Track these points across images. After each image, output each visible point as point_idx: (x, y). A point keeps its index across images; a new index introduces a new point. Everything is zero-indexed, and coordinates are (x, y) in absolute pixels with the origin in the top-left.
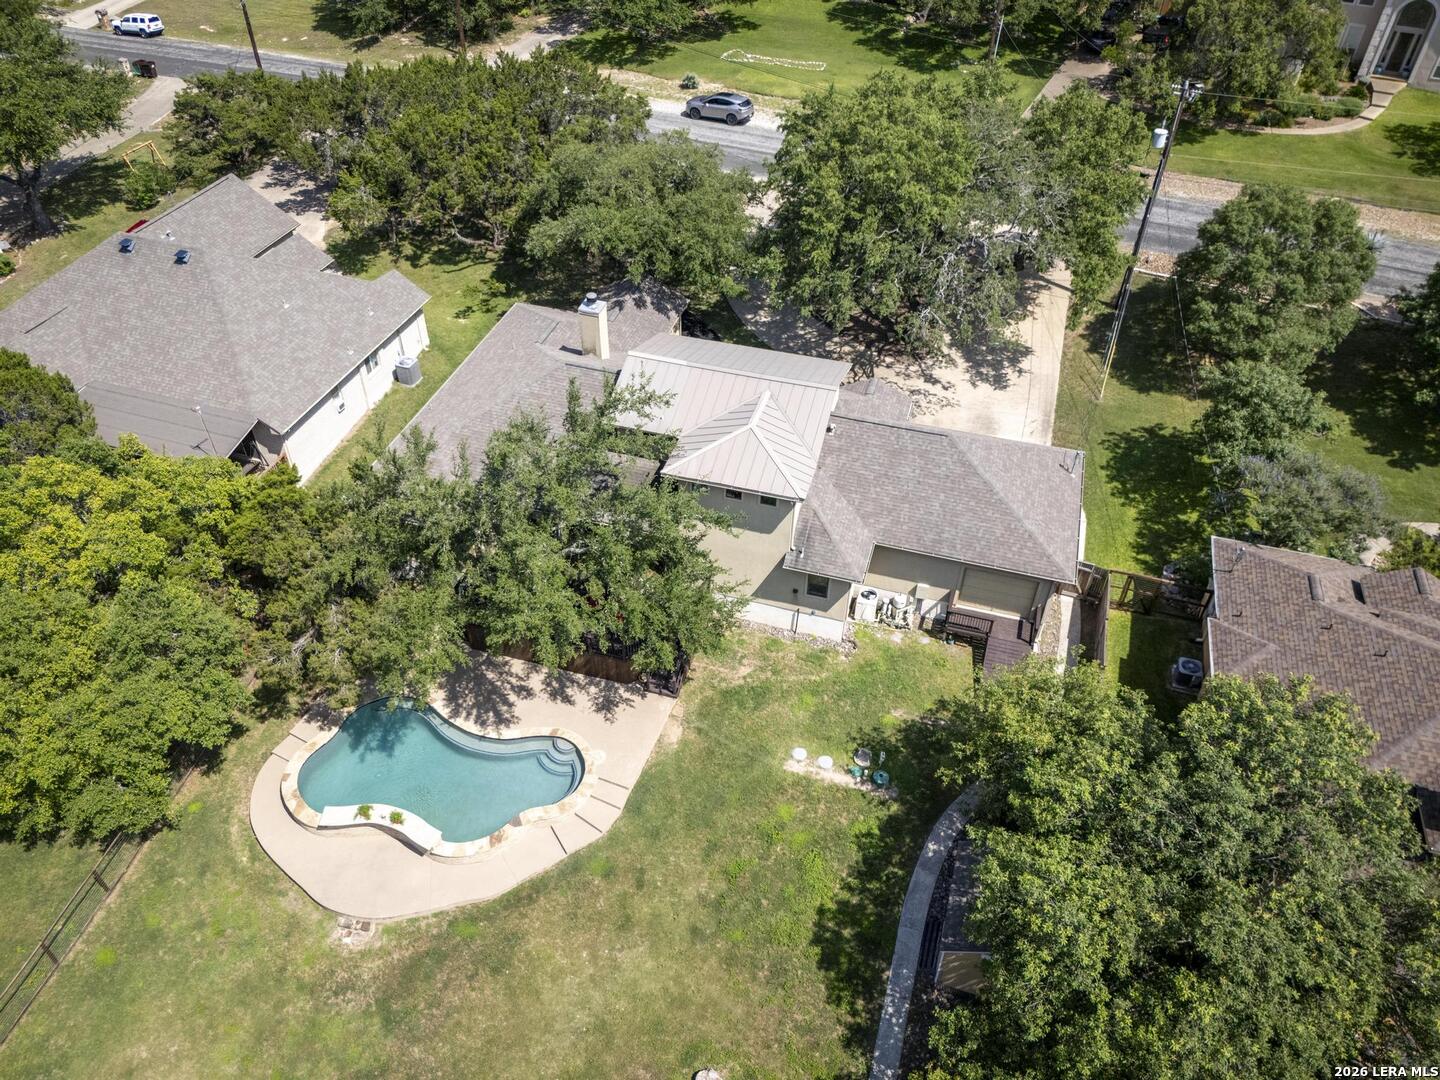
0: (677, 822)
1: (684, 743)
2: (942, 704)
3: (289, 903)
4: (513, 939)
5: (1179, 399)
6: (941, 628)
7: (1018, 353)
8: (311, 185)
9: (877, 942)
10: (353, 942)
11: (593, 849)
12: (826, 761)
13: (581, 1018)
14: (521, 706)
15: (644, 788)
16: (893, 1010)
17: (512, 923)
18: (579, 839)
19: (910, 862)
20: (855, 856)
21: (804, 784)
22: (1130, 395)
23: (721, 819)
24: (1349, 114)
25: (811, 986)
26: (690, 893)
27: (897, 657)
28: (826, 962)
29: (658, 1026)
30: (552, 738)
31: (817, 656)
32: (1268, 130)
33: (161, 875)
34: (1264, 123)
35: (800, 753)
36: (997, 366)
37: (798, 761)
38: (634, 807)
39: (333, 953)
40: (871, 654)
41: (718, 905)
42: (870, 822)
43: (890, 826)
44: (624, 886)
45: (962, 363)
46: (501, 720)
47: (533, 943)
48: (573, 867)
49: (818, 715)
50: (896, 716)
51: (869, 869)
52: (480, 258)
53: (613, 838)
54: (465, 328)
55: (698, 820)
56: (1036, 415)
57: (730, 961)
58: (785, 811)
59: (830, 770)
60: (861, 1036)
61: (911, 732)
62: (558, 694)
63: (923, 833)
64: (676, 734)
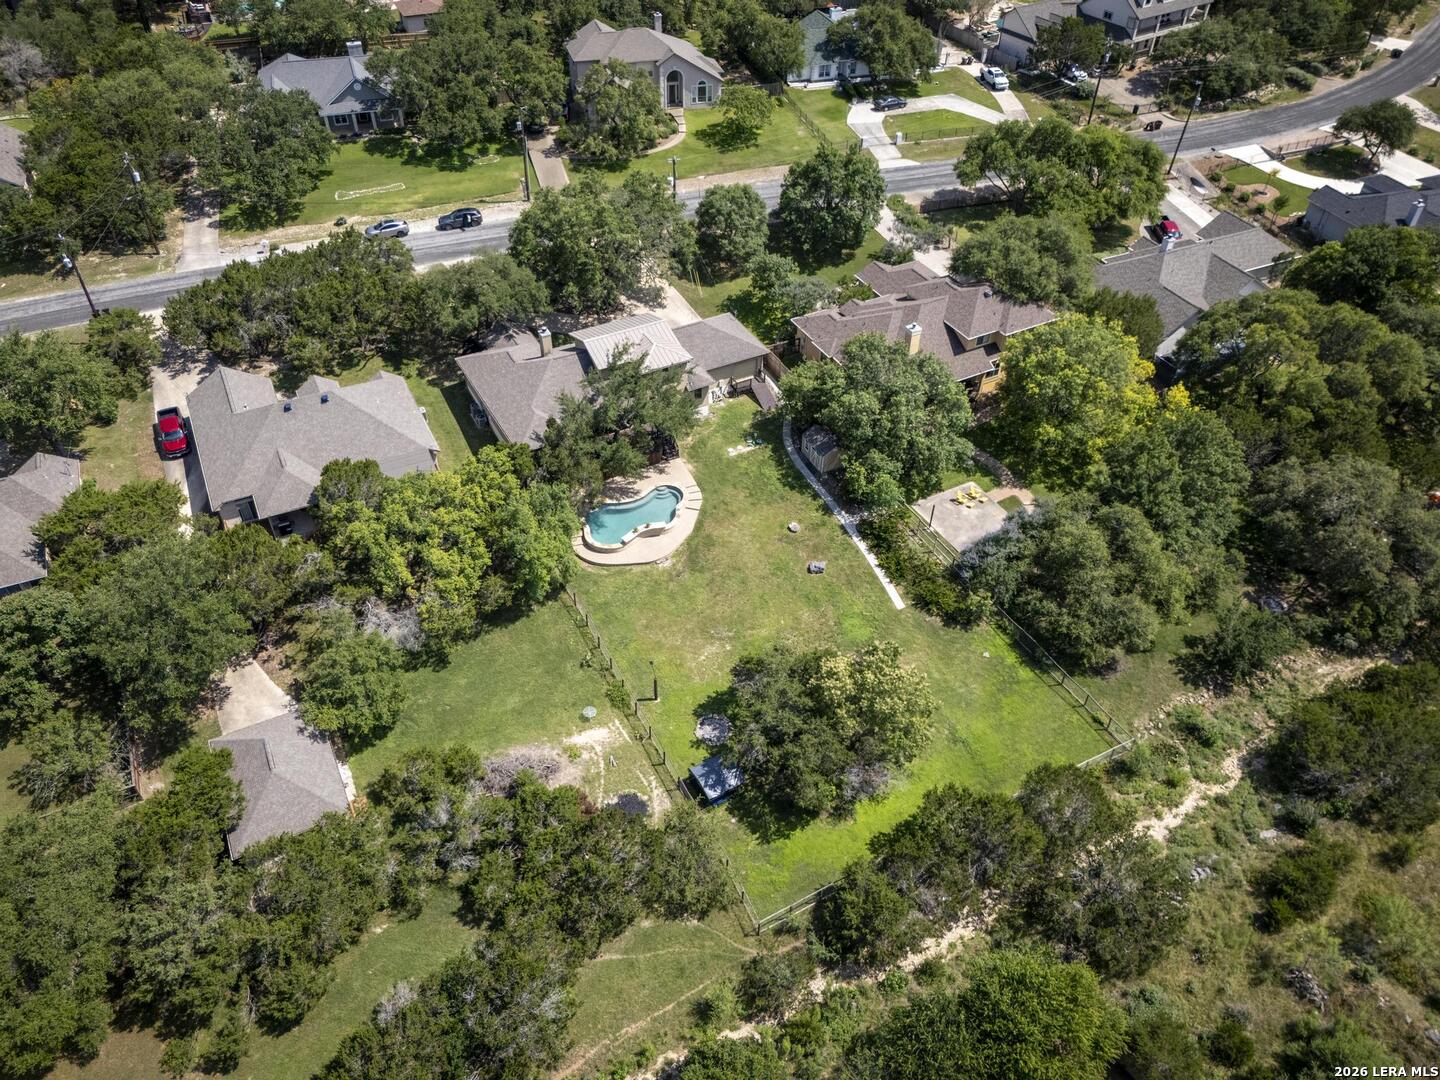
0: (717, 486)
1: (696, 466)
2: (755, 414)
3: (636, 569)
4: (709, 536)
5: (726, 283)
6: (734, 392)
7: (655, 291)
9: (799, 476)
10: (667, 564)
11: (704, 506)
12: (740, 447)
13: (747, 538)
14: (635, 487)
15: (700, 484)
17: (703, 534)
18: (698, 505)
19: (787, 455)
20: (772, 463)
21: (741, 456)
22: (709, 289)
23: (729, 477)
24: (675, 132)
25: (796, 496)
26: (741, 497)
27: (730, 408)
28: (792, 488)
29: (768, 526)
32: (650, 152)
34: (646, 148)
35: (730, 449)
36: (654, 300)
37: (732, 452)
38: (703, 490)
39: (665, 571)
40: (721, 413)
41: (751, 495)
42: (768, 453)
43: (774, 450)
44: (723, 507)
46: (634, 494)
47: (714, 533)
48: (703, 512)
49: (724, 437)
50: (746, 424)
51: (780, 463)
53: (705, 499)
55: (723, 481)
56: (687, 312)
57: (769, 504)
58: (744, 465)
59: (743, 449)
60: (816, 496)
61: (754, 426)
62: (642, 477)
63: (784, 447)
64: (690, 467)
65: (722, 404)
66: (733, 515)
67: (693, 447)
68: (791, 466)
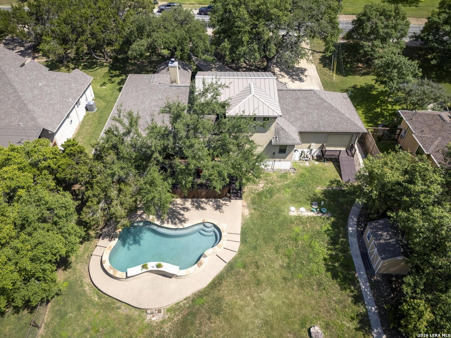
0: (261, 242)
1: (251, 214)
2: (332, 182)
3: (124, 311)
4: (219, 300)
6: (322, 157)
7: (303, 71)
8: (22, 49)
9: (348, 265)
10: (156, 319)
11: (235, 260)
12: (303, 209)
13: (258, 322)
14: (187, 215)
15: (244, 234)
16: (364, 286)
17: (216, 294)
18: (229, 257)
19: (346, 235)
20: (327, 238)
21: (299, 219)
23: (276, 237)
25: (333, 286)
26: (276, 265)
27: (311, 170)
28: (335, 276)
29: (287, 316)
30: (203, 223)
31: (284, 175)
33: (61, 315)
35: (293, 208)
36: (298, 75)
37: (293, 211)
38: (244, 241)
39: (149, 325)
40: (301, 171)
41: (288, 267)
42: (327, 226)
43: (333, 225)
44: (252, 269)
45: (287, 77)
46: (181, 221)
47: (228, 299)
48: (231, 267)
49: (293, 194)
50: (319, 189)
51: (334, 241)
52: (102, 65)
53: (241, 253)
54: (106, 90)
55: (268, 239)
57: (301, 285)
58: (297, 229)
59: (305, 212)
60: (358, 299)
61: (326, 193)
62: (198, 207)
63: (345, 225)
64: (247, 212)
65: (307, 164)
66: (259, 283)
67: (259, 194)
68: (345, 249)
